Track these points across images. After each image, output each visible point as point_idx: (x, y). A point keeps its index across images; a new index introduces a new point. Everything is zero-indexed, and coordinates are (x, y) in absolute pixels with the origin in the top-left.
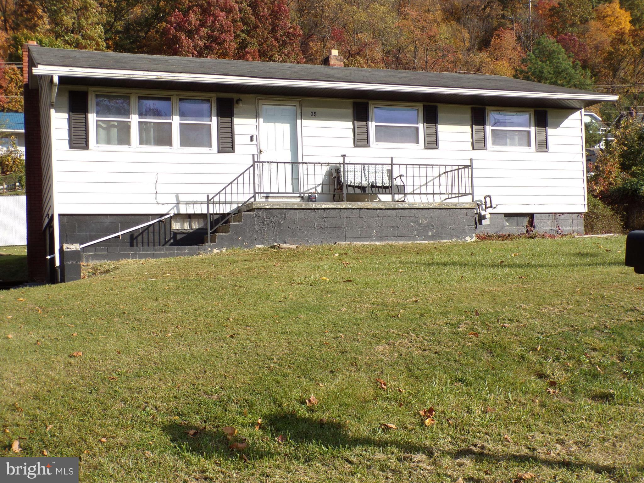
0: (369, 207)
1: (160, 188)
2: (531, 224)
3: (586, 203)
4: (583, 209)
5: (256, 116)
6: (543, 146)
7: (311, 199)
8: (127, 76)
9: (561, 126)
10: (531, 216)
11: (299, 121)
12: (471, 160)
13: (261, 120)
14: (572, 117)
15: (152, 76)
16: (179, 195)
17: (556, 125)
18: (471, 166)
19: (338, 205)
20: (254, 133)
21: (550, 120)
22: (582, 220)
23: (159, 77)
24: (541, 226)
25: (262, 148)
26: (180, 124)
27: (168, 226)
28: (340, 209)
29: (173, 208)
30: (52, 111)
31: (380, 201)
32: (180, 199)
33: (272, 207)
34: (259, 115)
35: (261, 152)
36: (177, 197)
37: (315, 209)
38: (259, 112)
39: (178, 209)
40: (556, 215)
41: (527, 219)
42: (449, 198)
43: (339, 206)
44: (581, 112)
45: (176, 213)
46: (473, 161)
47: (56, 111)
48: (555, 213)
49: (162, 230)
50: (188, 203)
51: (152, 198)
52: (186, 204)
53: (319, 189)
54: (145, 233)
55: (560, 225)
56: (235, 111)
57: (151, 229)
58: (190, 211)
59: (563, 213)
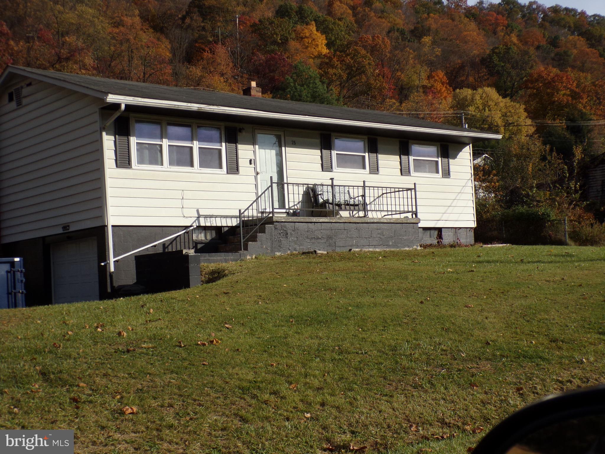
0: (351, 221)
1: (186, 203)
2: (440, 236)
3: (475, 220)
4: (473, 225)
5: (254, 143)
6: (447, 174)
7: (295, 214)
8: (177, 106)
9: (457, 157)
10: (440, 230)
11: (283, 148)
12: (415, 184)
13: (257, 147)
14: (464, 150)
15: (194, 107)
16: (199, 209)
17: (454, 157)
18: (415, 189)
19: (330, 219)
20: (253, 157)
21: (451, 152)
22: (472, 234)
23: (200, 109)
24: (447, 238)
25: (258, 170)
26: (199, 148)
27: (190, 237)
28: (331, 223)
29: (195, 221)
30: (104, 134)
31: (341, 216)
32: (201, 214)
33: (286, 221)
34: (255, 142)
35: (258, 173)
36: (198, 211)
37: (314, 222)
38: (255, 140)
39: (199, 222)
40: (456, 229)
41: (436, 233)
42: (388, 215)
43: (331, 221)
44: (470, 146)
45: (197, 225)
46: (417, 185)
47: (107, 134)
48: (456, 228)
49: (187, 240)
50: (206, 217)
51: (179, 212)
52: (204, 218)
53: (299, 206)
54: (174, 243)
55: (459, 237)
56: (239, 138)
57: (178, 239)
58: (208, 224)
59: (460, 228)
